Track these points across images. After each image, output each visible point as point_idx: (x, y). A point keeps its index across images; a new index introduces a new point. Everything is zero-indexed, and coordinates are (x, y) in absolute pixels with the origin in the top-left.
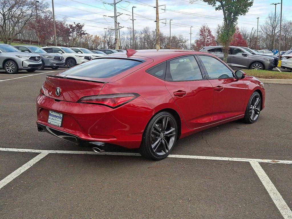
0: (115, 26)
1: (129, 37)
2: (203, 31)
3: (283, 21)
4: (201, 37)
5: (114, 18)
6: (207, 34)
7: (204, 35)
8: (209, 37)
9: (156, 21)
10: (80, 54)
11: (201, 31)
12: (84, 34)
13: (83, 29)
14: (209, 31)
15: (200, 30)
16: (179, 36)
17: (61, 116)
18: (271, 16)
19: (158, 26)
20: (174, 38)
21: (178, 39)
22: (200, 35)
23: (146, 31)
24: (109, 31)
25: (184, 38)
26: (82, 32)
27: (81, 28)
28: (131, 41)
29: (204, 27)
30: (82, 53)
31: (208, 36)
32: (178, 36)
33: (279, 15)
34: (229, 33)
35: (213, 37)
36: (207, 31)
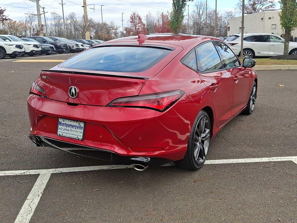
0: (38, 11)
1: (53, 23)
2: (133, 18)
3: (209, 9)
4: (132, 24)
5: (35, 2)
6: (137, 21)
7: (135, 22)
8: (140, 25)
9: (83, 7)
10: (8, 42)
11: (132, 18)
12: (6, 20)
13: (5, 13)
14: (140, 18)
15: (130, 17)
16: (110, 23)
17: (82, 125)
18: (197, 4)
19: (85, 12)
20: (105, 24)
21: (110, 26)
22: (131, 22)
23: (72, 17)
24: (30, 17)
25: (116, 25)
26: (4, 17)
27: (2, 13)
28: (56, 27)
29: (134, 14)
30: (10, 41)
31: (138, 23)
32: (108, 23)
33: (204, 4)
34: (179, 19)
35: (144, 25)
36: (138, 18)
